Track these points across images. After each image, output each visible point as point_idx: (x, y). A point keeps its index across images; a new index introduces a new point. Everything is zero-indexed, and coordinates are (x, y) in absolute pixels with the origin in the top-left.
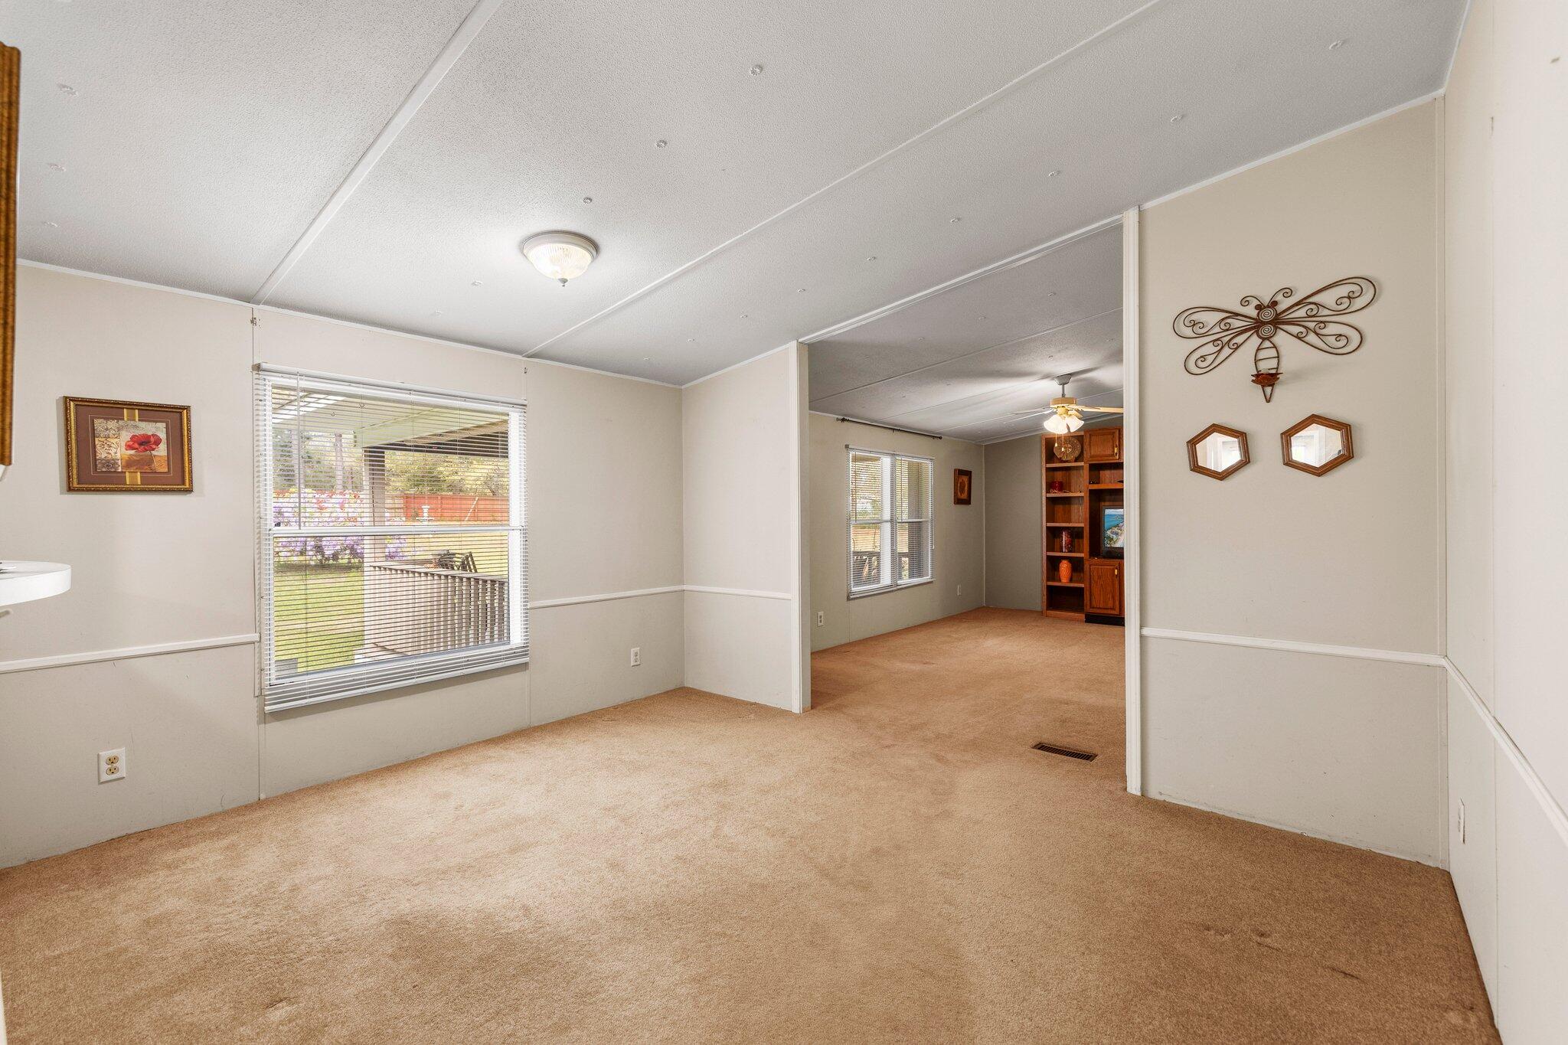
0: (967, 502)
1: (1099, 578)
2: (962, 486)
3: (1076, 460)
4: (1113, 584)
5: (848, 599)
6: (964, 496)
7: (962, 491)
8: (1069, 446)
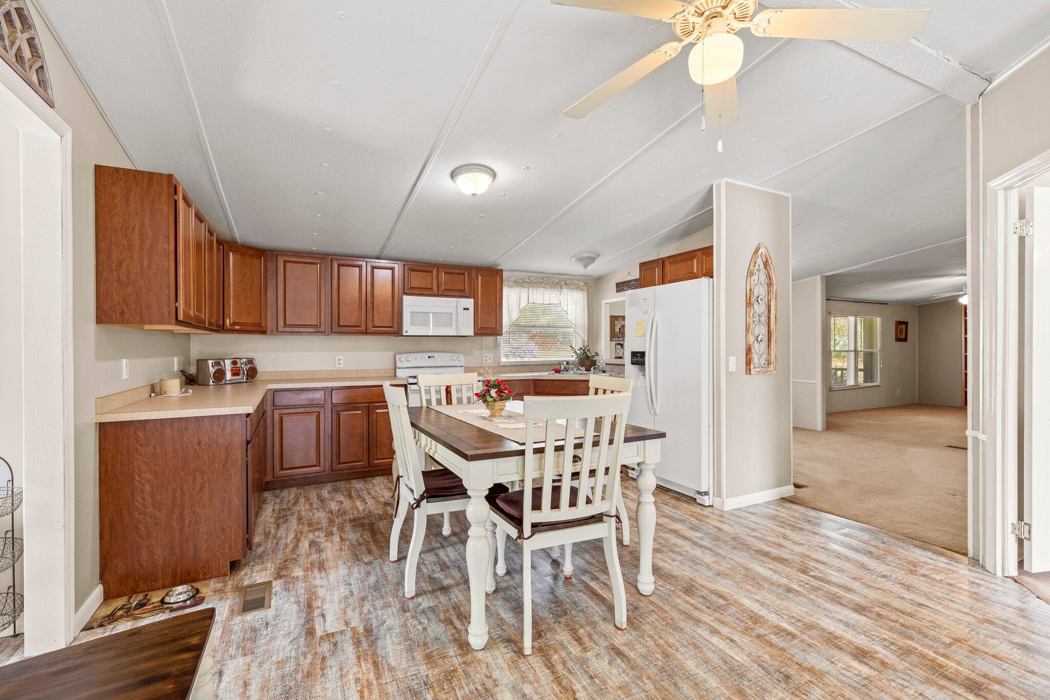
0: (905, 340)
2: (901, 332)
5: (830, 390)
6: (903, 336)
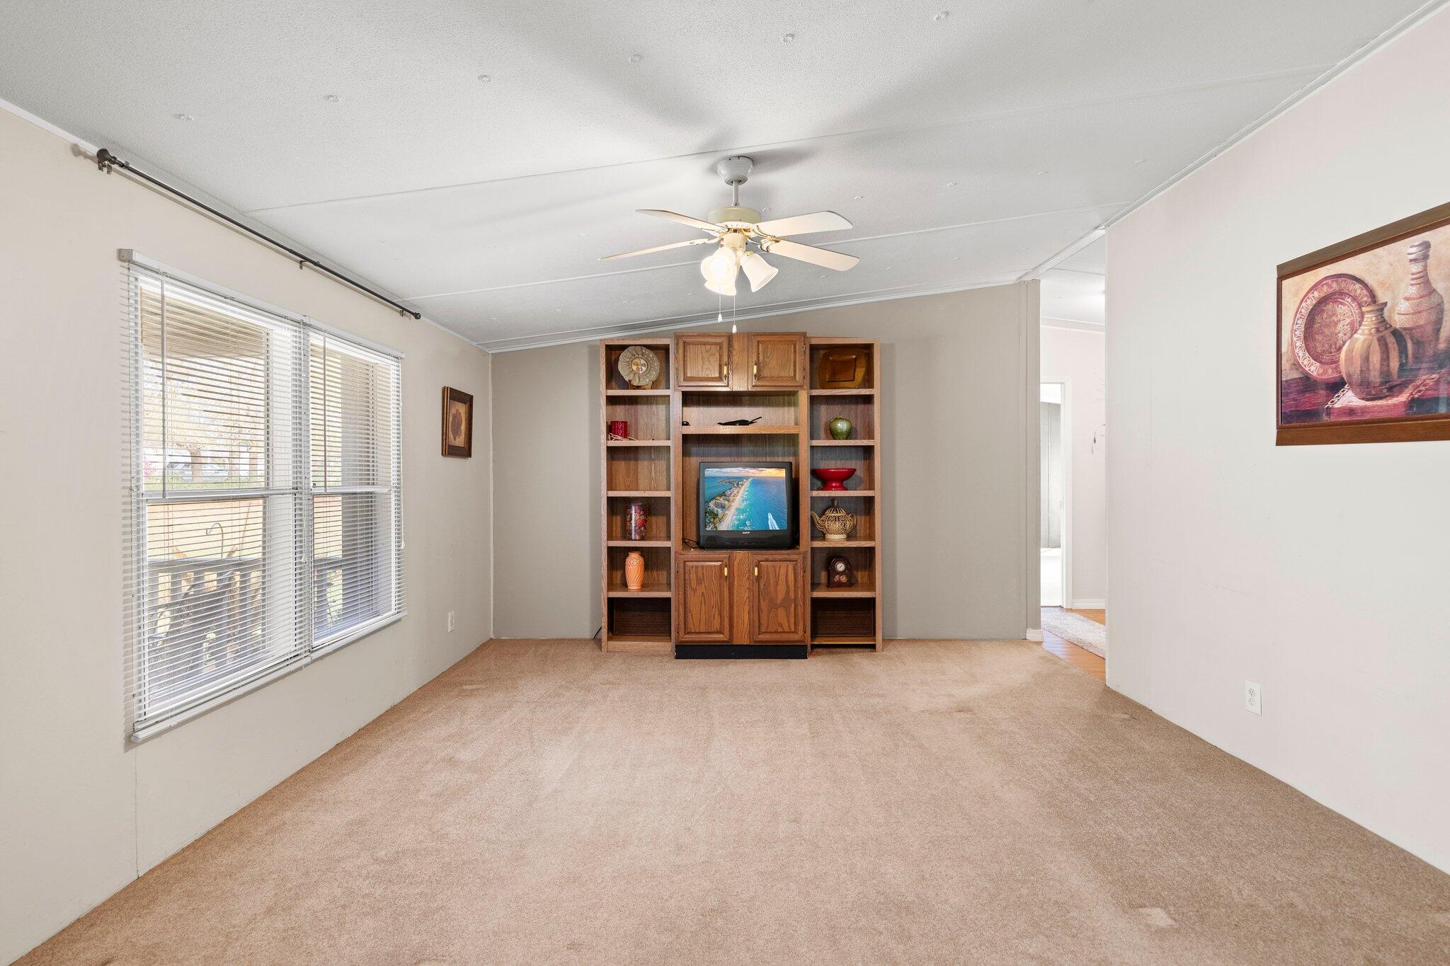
0: (464, 452)
1: (699, 581)
3: (655, 385)
4: (721, 592)
6: (460, 441)
7: (456, 433)
8: (643, 362)
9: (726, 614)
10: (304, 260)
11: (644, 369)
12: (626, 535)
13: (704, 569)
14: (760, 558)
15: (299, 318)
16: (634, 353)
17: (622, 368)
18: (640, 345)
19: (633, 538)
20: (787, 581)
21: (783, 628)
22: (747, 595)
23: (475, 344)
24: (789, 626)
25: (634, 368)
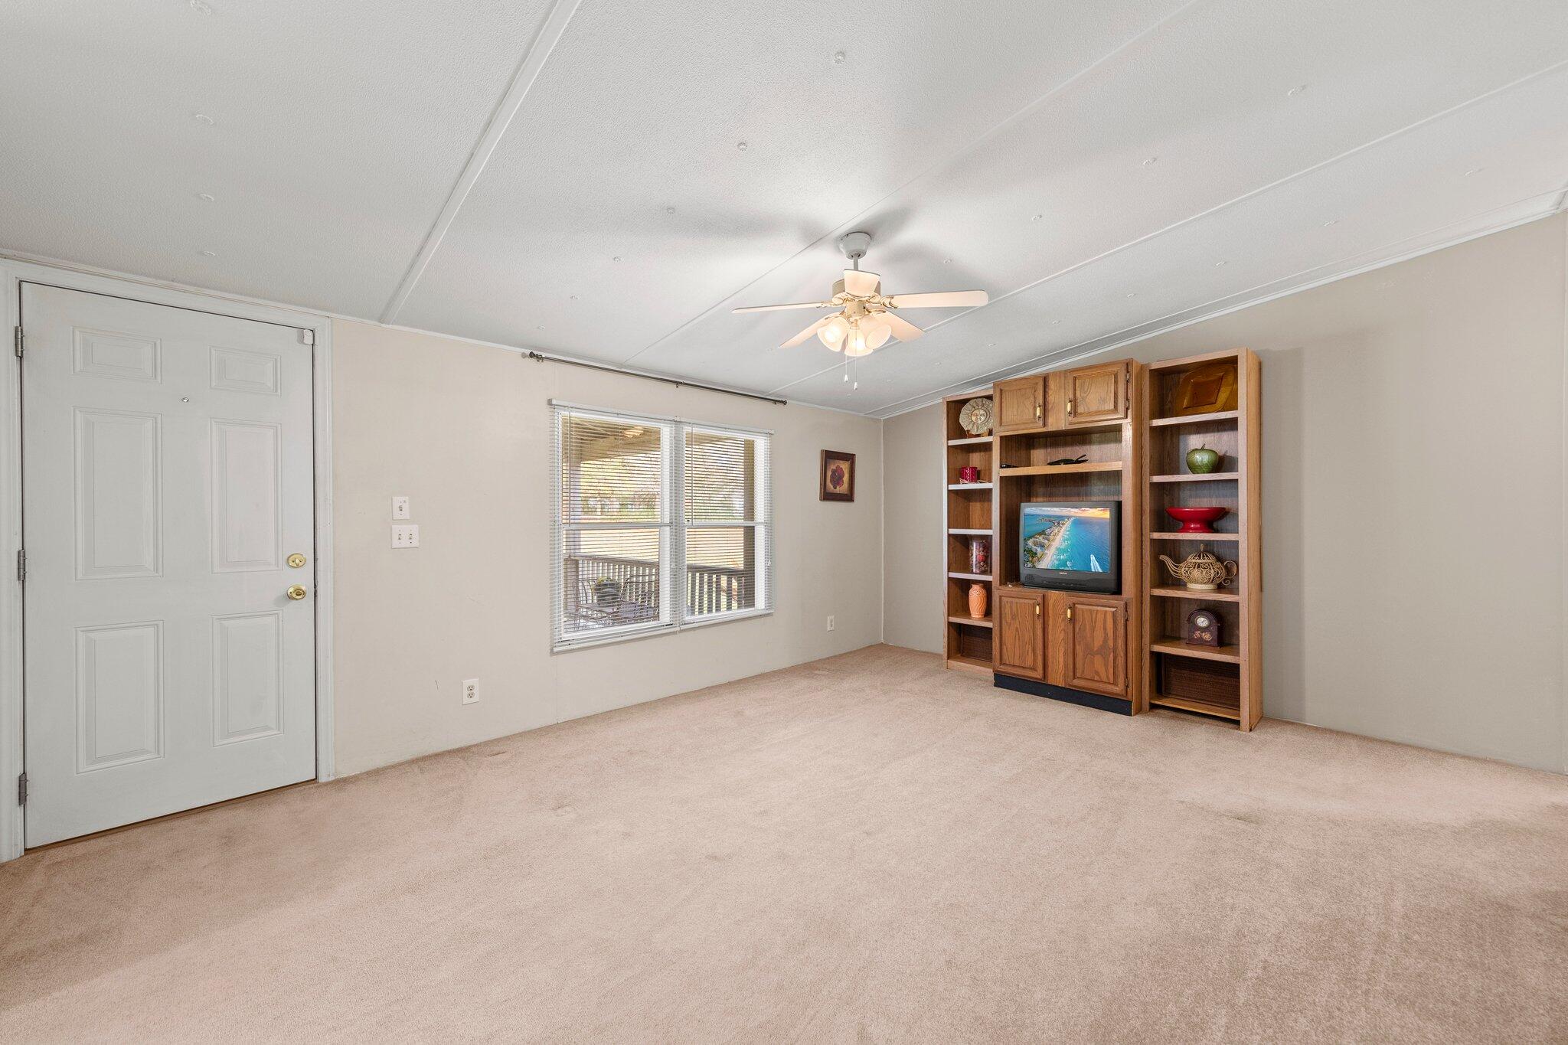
1: (1014, 616)
2: (837, 475)
3: (990, 433)
4: (1034, 628)
7: (837, 484)
8: (982, 412)
9: (1040, 652)
10: (677, 383)
11: (983, 418)
12: (967, 568)
13: (1018, 605)
14: (1075, 600)
15: (671, 418)
16: (975, 405)
17: (964, 421)
18: (980, 397)
19: (974, 571)
20: (1105, 629)
21: (1100, 677)
22: (1062, 637)
23: (862, 414)
24: (1108, 677)
25: (974, 418)
